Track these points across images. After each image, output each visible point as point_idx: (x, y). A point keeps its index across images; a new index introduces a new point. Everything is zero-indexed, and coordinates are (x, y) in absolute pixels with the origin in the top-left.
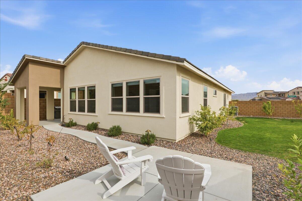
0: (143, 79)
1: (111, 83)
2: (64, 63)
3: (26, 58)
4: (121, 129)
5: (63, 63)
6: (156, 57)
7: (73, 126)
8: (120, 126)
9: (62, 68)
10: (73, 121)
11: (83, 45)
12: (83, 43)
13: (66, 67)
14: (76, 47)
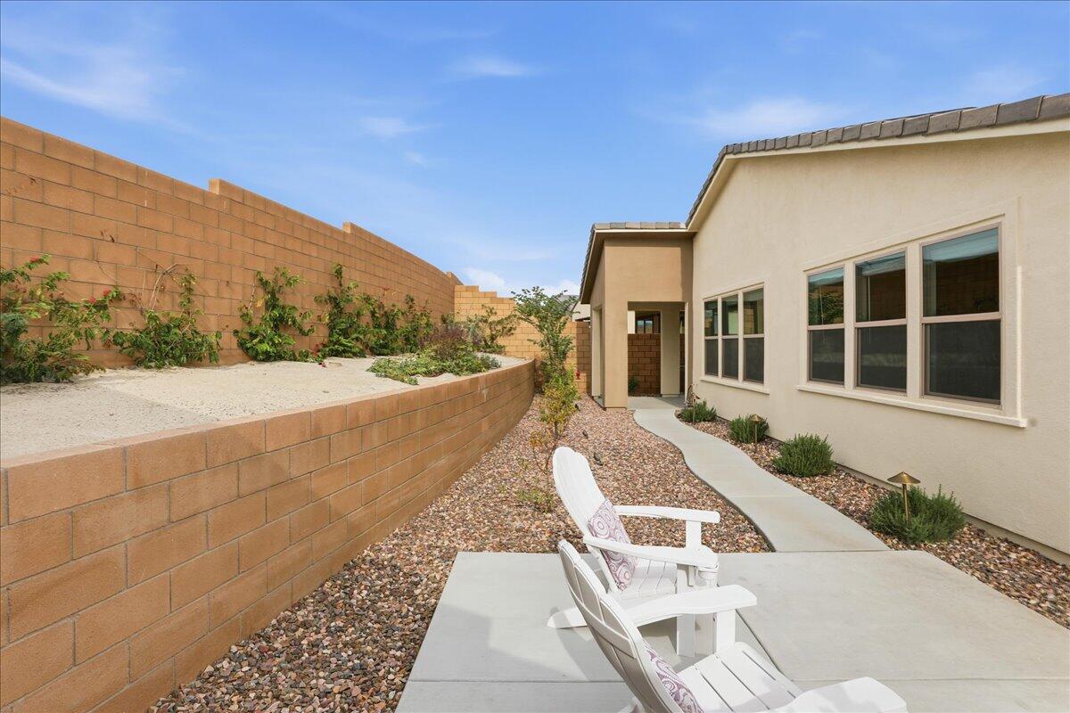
0: (921, 241)
1: (807, 273)
2: (689, 227)
3: (596, 231)
4: (829, 454)
5: (687, 226)
6: (962, 127)
7: (704, 420)
8: (829, 442)
9: (687, 240)
10: (705, 403)
11: (727, 157)
12: (727, 150)
13: (697, 236)
14: (711, 168)
